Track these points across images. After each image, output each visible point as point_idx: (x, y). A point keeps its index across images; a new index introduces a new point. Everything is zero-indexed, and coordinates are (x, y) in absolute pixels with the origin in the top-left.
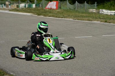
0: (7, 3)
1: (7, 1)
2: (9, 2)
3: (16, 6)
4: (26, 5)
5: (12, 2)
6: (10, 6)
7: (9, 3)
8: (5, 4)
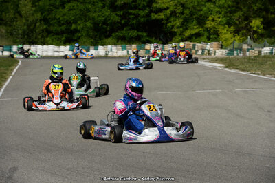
0: (245, 47)
1: (246, 43)
2: (248, 45)
3: (257, 52)
4: (272, 50)
5: (253, 44)
6: (248, 53)
7: (249, 47)
8: (241, 49)
